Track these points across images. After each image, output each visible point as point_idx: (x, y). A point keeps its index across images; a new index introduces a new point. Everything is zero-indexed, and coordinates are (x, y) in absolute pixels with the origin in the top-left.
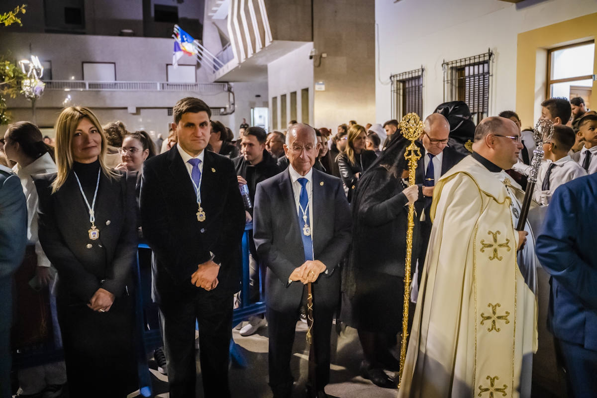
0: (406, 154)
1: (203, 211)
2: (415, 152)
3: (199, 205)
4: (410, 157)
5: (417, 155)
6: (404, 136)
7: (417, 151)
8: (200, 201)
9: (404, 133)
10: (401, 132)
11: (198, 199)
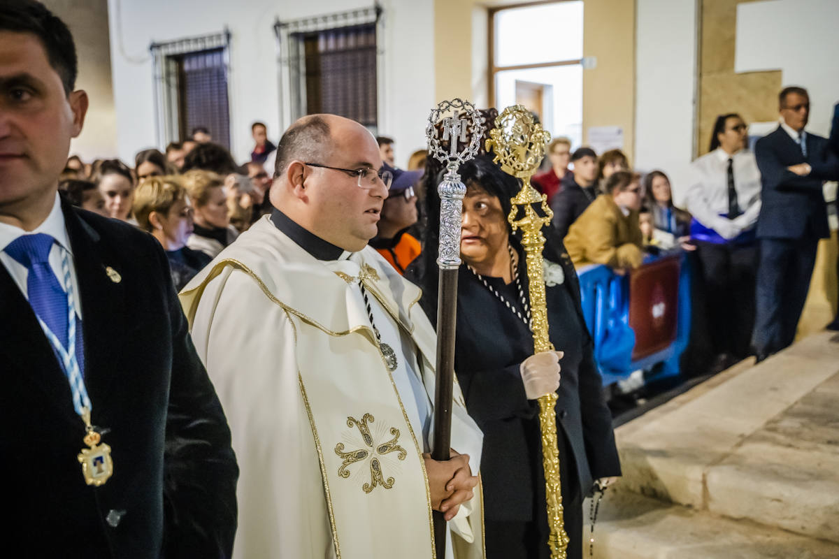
0: (511, 216)
1: (104, 440)
2: (537, 206)
3: (87, 419)
4: (524, 222)
5: (542, 214)
6: (504, 168)
7: (541, 203)
8: (87, 401)
9: (502, 161)
10: (495, 160)
11: (76, 398)
